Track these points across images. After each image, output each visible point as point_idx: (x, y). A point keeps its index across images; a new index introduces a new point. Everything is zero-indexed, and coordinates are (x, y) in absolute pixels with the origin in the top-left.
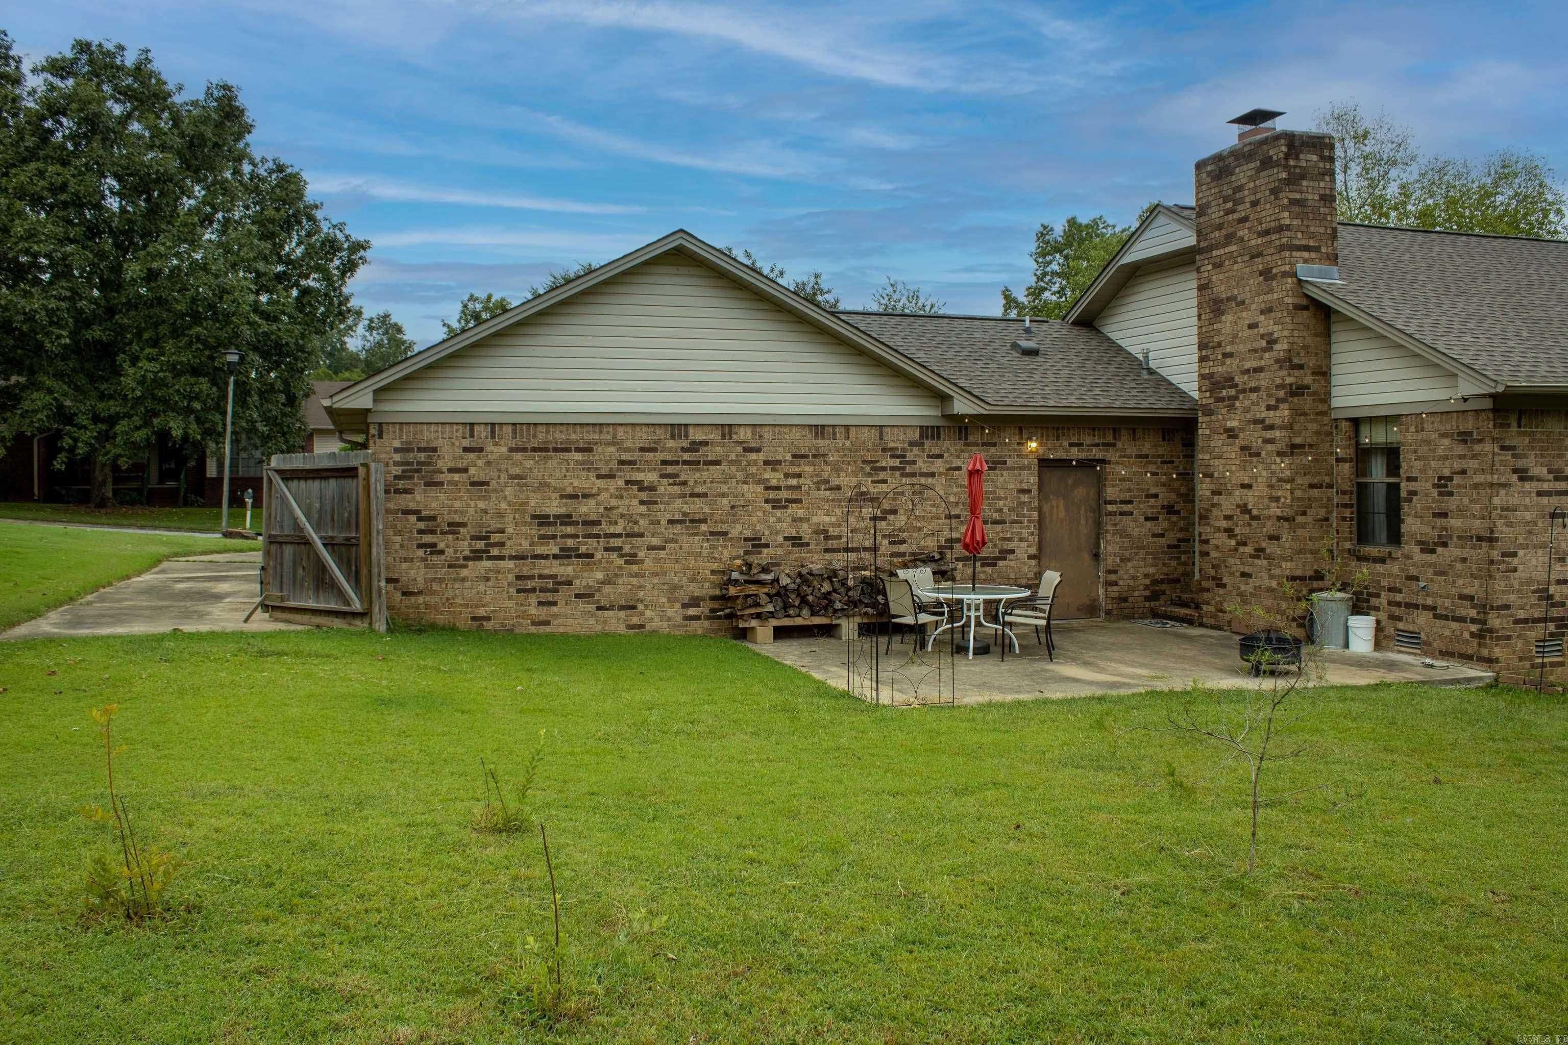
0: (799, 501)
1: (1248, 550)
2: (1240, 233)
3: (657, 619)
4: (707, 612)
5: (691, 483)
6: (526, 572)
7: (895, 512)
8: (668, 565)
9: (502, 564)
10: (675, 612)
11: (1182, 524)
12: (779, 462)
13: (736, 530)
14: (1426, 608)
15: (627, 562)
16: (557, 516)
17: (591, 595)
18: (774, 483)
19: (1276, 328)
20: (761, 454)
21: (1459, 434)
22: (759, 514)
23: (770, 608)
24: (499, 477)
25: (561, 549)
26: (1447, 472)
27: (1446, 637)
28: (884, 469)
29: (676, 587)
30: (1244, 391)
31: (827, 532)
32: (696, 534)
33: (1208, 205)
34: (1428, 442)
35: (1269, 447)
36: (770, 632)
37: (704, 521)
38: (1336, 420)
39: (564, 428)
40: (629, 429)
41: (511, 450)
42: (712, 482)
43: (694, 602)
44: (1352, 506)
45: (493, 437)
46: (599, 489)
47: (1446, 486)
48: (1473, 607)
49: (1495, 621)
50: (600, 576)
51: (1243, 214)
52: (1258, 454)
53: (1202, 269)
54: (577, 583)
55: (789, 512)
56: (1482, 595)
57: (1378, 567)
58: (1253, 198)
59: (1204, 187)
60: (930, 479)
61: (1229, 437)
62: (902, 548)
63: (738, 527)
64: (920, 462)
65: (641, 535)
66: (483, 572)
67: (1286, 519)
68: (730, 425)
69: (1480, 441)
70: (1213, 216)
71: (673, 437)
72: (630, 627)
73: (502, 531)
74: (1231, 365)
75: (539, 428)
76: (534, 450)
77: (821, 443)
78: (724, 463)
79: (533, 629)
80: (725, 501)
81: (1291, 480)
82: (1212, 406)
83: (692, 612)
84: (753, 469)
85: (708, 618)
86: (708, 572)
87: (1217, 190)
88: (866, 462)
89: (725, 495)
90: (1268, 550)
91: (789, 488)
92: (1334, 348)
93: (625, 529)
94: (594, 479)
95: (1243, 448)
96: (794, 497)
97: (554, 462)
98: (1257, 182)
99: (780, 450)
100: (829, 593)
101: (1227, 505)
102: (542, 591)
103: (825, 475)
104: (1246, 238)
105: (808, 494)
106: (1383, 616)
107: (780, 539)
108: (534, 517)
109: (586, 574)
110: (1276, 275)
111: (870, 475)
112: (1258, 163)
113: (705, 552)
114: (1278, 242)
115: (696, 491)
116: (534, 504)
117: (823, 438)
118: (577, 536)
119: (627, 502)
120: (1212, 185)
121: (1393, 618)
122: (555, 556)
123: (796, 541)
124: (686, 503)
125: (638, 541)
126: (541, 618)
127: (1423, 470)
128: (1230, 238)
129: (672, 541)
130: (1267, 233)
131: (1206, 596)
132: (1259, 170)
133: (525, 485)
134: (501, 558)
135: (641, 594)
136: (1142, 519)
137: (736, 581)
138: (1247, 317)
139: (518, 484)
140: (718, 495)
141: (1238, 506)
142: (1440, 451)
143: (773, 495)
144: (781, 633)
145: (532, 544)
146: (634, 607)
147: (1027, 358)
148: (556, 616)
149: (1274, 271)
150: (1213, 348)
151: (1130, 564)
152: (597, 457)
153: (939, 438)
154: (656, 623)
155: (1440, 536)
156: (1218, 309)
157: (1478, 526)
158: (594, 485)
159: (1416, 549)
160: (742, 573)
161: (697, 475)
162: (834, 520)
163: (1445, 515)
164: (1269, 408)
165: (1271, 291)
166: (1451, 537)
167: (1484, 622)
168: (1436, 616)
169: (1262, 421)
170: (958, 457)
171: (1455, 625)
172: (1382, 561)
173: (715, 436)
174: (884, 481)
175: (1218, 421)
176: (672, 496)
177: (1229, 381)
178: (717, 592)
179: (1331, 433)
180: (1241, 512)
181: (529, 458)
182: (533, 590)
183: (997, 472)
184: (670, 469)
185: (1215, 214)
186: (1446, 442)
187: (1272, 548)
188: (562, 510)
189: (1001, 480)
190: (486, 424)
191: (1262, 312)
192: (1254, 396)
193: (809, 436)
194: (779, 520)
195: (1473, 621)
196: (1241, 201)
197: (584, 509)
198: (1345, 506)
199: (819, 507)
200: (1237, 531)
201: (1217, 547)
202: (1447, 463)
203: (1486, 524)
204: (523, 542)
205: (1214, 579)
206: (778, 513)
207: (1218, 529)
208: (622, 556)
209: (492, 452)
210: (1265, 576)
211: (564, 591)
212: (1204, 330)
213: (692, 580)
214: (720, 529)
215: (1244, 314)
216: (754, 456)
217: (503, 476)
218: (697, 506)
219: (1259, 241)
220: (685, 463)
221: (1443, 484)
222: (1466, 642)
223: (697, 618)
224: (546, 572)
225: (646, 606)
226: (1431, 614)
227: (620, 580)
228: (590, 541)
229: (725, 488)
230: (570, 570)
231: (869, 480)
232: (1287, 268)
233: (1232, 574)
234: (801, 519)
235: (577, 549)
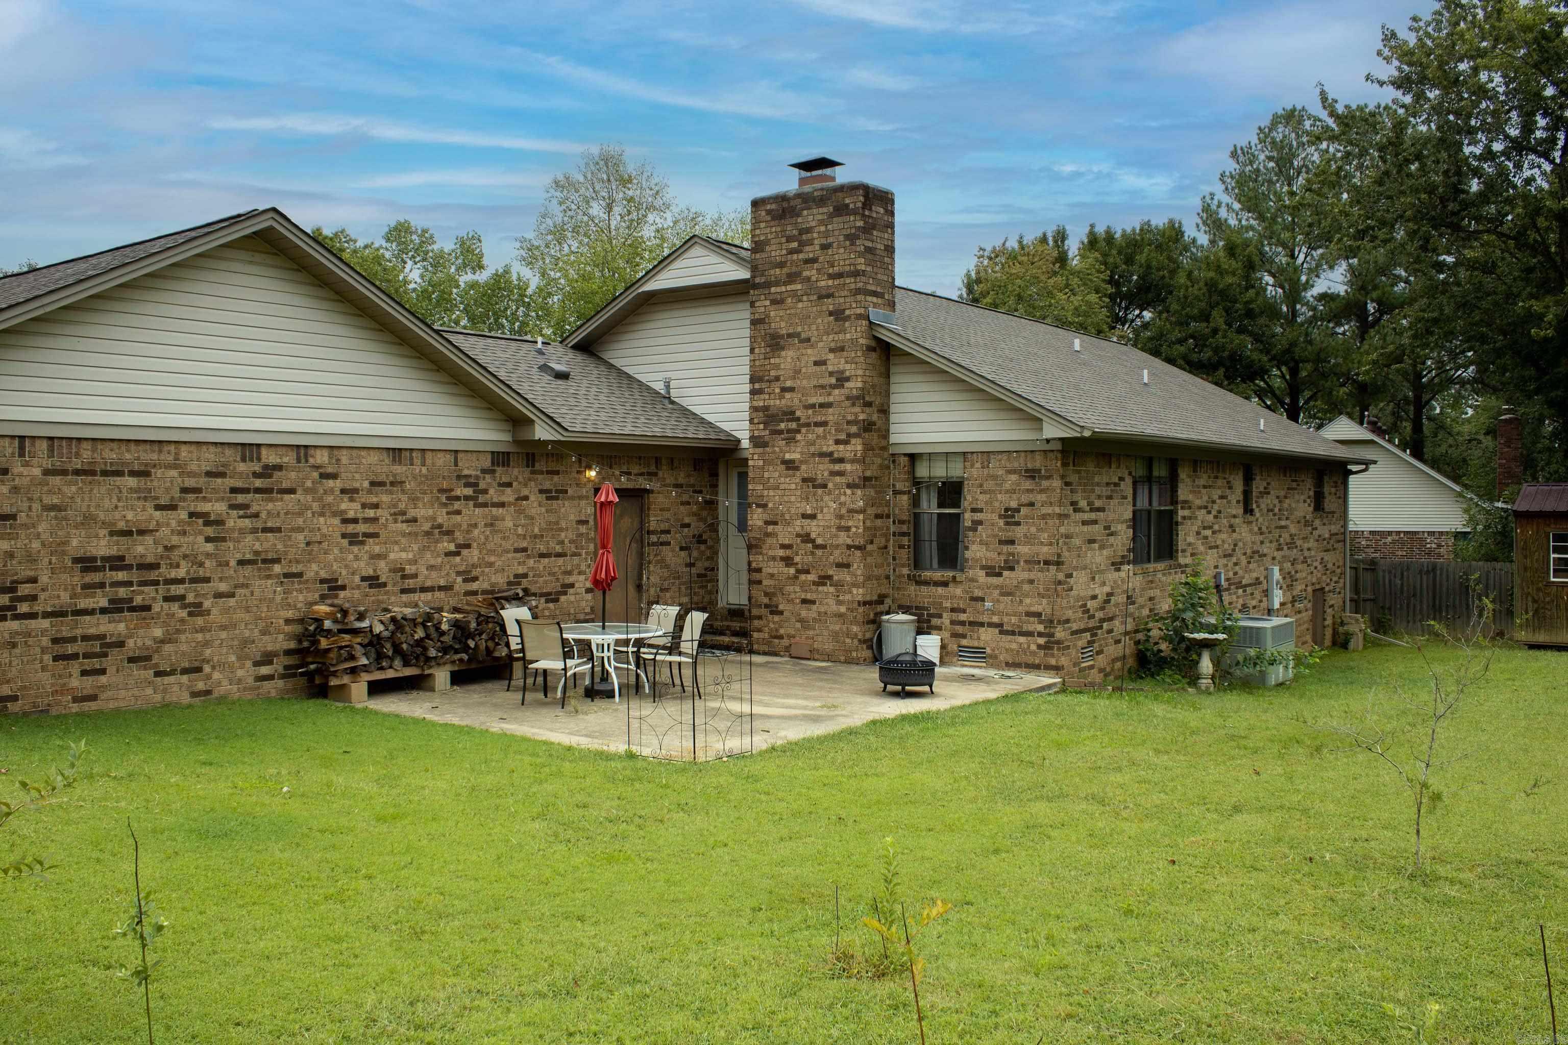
0: (375, 535)
1: (812, 577)
2: (806, 273)
3: (225, 682)
4: (281, 670)
5: (263, 515)
6: (66, 632)
7: (468, 546)
8: (240, 615)
9: (33, 624)
10: (246, 672)
11: (708, 553)
12: (356, 491)
13: (313, 570)
14: (991, 625)
15: (190, 614)
16: (104, 559)
17: (148, 658)
18: (351, 514)
19: (848, 367)
20: (338, 481)
21: (1027, 471)
22: (336, 551)
23: (364, 661)
24: (30, 508)
25: (111, 601)
26: (1014, 504)
27: (1012, 650)
28: (458, 498)
29: (246, 642)
30: (808, 425)
31: (403, 569)
32: (269, 577)
33: (767, 242)
34: (994, 477)
35: (838, 479)
36: (364, 687)
37: (277, 561)
38: (893, 455)
39: (115, 445)
40: (193, 448)
41: (47, 472)
42: (286, 514)
43: (267, 659)
44: (908, 534)
45: (22, 454)
46: (158, 524)
47: (1013, 516)
48: (1040, 623)
49: (1060, 633)
50: (158, 632)
51: (811, 255)
52: (825, 486)
53: (757, 304)
54: (130, 643)
55: (367, 548)
56: (1049, 611)
57: (940, 590)
58: (824, 241)
59: (763, 225)
60: (501, 510)
61: (788, 469)
62: (475, 586)
63: (314, 567)
64: (491, 491)
65: (207, 580)
66: (7, 636)
67: (858, 548)
68: (306, 447)
69: (1048, 478)
70: (773, 254)
71: (243, 460)
72: (194, 694)
73: (34, 580)
74: (790, 400)
75: (85, 445)
76: (77, 472)
77: (398, 469)
78: (299, 491)
79: (75, 708)
80: (300, 537)
81: (862, 511)
82: (767, 439)
83: (265, 670)
84: (330, 499)
85: (283, 677)
86: (282, 622)
87: (779, 229)
88: (442, 491)
89: (300, 530)
90: (835, 578)
91: (367, 520)
92: (893, 388)
93: (188, 572)
94: (151, 511)
95: (804, 480)
96: (372, 531)
97: (102, 489)
98: (830, 227)
99: (357, 476)
100: (422, 639)
101: (784, 534)
102: (86, 656)
103: (402, 506)
104: (814, 279)
105: (385, 526)
106: (947, 635)
107: (357, 579)
108: (76, 560)
109: (141, 632)
110: (849, 317)
111: (445, 505)
112: (831, 209)
113: (278, 598)
114: (853, 286)
115: (269, 525)
116: (76, 543)
117: (400, 464)
118: (130, 584)
119: (191, 538)
120: (772, 223)
121: (955, 635)
122: (103, 611)
123: (373, 581)
124: (258, 539)
125: (203, 588)
126: (85, 692)
127: (989, 503)
128: (792, 278)
129: (243, 586)
130: (840, 275)
131: (756, 623)
132: (831, 216)
133: (66, 519)
134: (32, 616)
135: (208, 652)
136: (677, 549)
137: (329, 631)
138: (812, 354)
139: (56, 518)
140: (293, 530)
141: (798, 535)
142: (1007, 486)
143: (351, 528)
144: (377, 689)
145: (73, 596)
146: (199, 670)
147: (560, 382)
148: (103, 687)
149: (847, 312)
150: (769, 381)
151: (668, 595)
152: (155, 483)
153: (508, 466)
154: (226, 687)
155: (1006, 561)
156: (777, 344)
157: (1045, 551)
158: (151, 517)
159: (982, 573)
160: (336, 621)
161: (270, 506)
162: (411, 556)
163: (1012, 542)
164: (838, 442)
165: (843, 331)
166: (1018, 562)
167: (1052, 635)
168: (1001, 632)
169: (831, 454)
170: (526, 485)
171: (1022, 639)
172: (945, 584)
173: (288, 459)
174: (458, 512)
175: (774, 452)
176: (242, 531)
177: (790, 415)
178: (292, 645)
179: (889, 468)
180: (802, 542)
181: (70, 484)
182: (75, 656)
183: (560, 502)
184: (241, 498)
185: (775, 252)
186: (1014, 477)
187: (838, 575)
188: (113, 551)
189: (563, 510)
190: (13, 437)
191: (832, 350)
192: (820, 430)
193: (387, 461)
194: (357, 558)
195: (1040, 635)
196: (810, 243)
197: (140, 549)
198: (903, 534)
199: (396, 543)
200: (797, 559)
201: (772, 576)
202: (1014, 496)
203: (1054, 549)
204: (62, 594)
205: (766, 606)
206: (355, 549)
207: (774, 558)
208: (184, 607)
209: (20, 475)
210: (831, 602)
211: (115, 656)
212: (757, 363)
213: (264, 633)
214: (294, 570)
215: (809, 351)
216: (331, 483)
217: (36, 506)
218: (269, 543)
219: (830, 282)
220: (258, 491)
221: (1010, 515)
222: (1033, 653)
223: (270, 678)
224: (92, 631)
225: (213, 667)
226: (997, 631)
227: (183, 637)
228: (146, 589)
229: (300, 521)
230: (122, 627)
231: (444, 510)
232: (861, 311)
233: (790, 601)
234: (379, 556)
235: (131, 600)
